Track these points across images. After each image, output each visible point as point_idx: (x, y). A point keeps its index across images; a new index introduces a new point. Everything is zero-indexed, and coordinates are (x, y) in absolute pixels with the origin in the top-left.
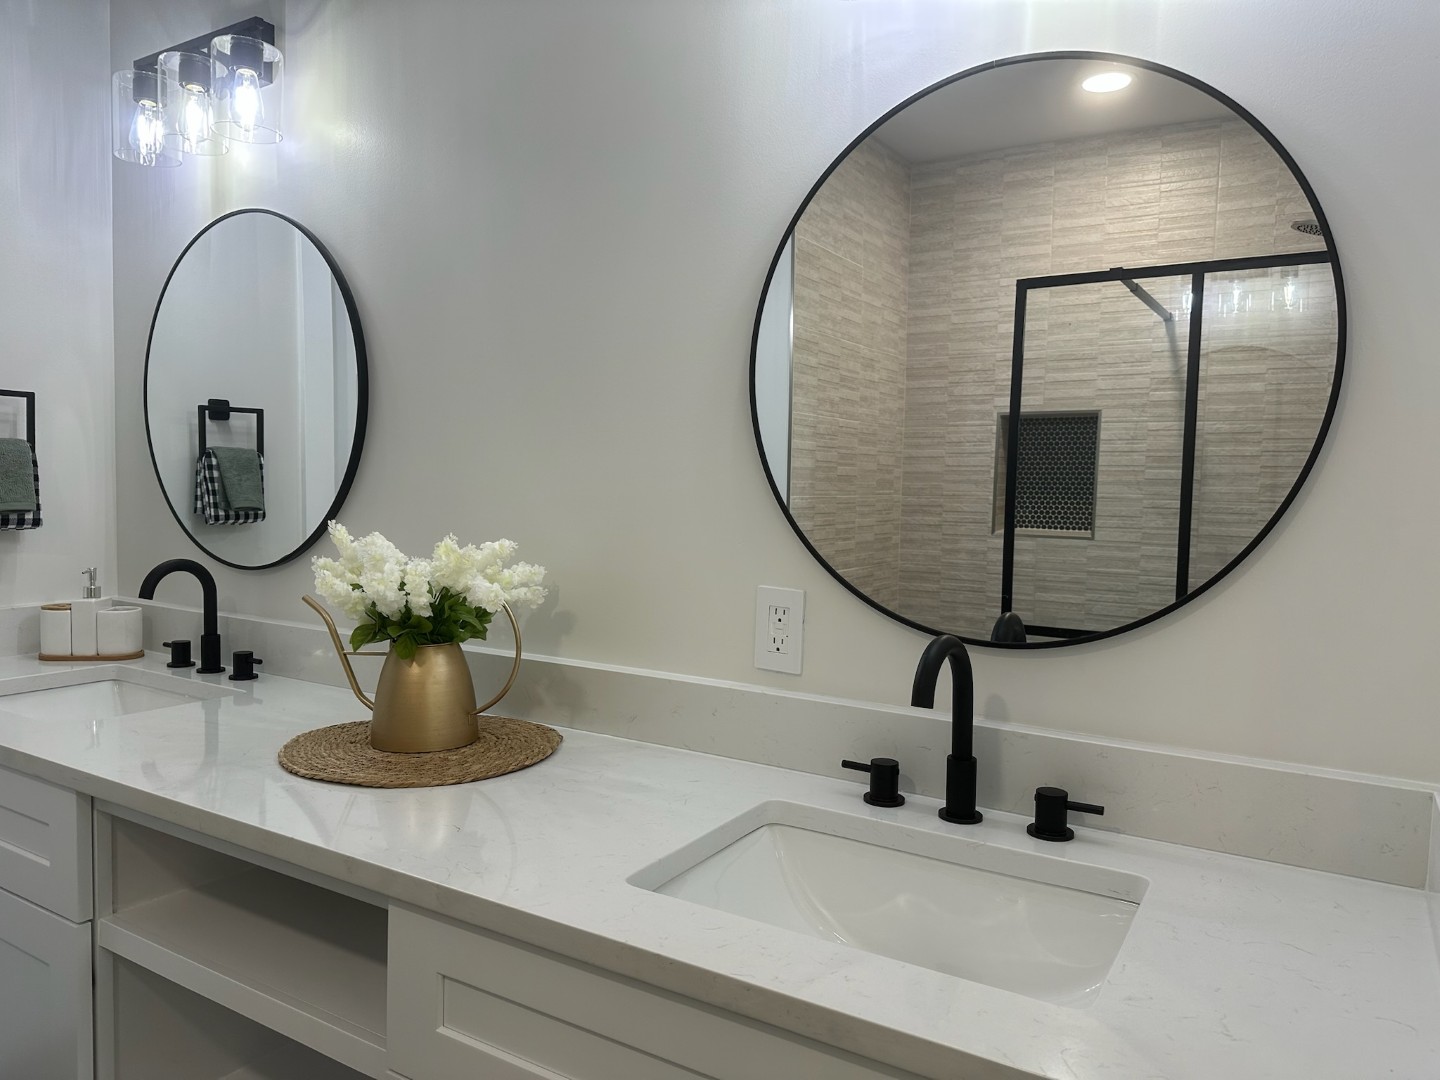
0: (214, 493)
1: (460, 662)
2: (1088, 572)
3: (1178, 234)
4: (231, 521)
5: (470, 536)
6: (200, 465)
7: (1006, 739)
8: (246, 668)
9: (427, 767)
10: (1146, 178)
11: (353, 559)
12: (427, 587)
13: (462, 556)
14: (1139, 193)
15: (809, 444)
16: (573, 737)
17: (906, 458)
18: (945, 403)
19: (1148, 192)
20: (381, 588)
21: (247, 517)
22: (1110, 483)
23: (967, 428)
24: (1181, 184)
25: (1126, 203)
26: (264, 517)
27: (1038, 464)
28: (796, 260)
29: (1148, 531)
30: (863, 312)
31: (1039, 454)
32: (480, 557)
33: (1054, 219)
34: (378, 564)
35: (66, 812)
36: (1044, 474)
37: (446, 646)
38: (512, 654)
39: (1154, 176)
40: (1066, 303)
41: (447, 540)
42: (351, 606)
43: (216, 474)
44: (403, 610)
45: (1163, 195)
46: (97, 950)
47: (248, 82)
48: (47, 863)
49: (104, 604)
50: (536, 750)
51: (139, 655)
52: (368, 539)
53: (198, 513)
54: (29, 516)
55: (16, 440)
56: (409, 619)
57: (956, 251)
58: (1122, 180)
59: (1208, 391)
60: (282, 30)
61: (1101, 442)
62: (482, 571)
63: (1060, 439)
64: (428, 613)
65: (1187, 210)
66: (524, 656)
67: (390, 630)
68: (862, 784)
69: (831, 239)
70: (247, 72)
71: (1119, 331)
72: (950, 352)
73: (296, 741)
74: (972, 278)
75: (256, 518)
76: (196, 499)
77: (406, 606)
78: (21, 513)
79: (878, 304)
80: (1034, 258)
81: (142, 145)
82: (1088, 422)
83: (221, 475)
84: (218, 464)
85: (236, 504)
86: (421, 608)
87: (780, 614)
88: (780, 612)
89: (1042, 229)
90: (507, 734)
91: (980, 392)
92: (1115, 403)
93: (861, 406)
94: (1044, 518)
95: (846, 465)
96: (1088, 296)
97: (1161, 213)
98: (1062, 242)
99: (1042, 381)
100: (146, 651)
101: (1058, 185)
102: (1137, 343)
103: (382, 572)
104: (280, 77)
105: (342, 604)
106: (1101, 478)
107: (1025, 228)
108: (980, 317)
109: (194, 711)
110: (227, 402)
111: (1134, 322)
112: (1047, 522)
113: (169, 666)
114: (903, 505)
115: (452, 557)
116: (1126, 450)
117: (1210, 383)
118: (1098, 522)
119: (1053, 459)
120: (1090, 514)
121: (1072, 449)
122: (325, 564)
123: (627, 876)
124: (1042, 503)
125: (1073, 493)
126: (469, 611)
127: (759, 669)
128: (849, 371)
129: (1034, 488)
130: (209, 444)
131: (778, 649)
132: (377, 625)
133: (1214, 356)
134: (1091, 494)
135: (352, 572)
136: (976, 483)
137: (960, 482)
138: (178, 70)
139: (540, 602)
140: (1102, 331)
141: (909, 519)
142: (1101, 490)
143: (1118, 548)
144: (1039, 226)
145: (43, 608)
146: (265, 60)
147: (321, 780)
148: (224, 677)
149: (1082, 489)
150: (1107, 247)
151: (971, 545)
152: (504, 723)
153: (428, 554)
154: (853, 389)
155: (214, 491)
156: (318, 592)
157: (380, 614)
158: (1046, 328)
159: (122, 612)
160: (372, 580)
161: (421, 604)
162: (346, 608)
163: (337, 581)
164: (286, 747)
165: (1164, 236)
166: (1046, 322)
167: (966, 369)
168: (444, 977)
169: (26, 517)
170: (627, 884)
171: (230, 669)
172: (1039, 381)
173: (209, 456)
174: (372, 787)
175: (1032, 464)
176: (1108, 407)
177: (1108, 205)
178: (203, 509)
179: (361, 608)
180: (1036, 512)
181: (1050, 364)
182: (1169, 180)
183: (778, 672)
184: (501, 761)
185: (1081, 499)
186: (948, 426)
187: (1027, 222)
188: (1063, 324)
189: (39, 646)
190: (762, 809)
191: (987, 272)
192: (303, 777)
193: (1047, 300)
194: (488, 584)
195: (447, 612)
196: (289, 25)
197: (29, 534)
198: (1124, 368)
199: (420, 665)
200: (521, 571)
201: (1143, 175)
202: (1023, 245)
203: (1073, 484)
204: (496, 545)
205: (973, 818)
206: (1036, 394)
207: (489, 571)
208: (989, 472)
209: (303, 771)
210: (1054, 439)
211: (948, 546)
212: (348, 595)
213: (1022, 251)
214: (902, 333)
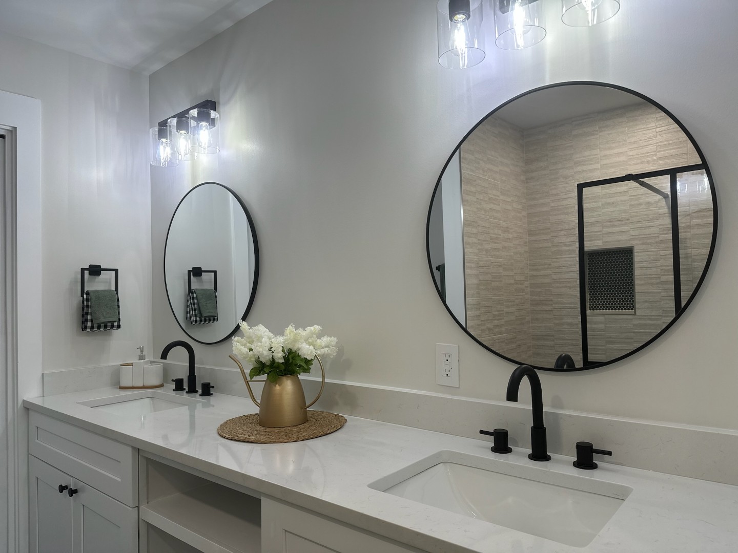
0: (195, 310)
1: (298, 384)
2: (634, 332)
3: (667, 153)
4: (203, 323)
5: (301, 324)
6: (189, 297)
7: (561, 418)
8: (207, 390)
9: (283, 434)
10: (648, 126)
11: (249, 337)
12: (281, 349)
13: (296, 334)
14: (644, 134)
15: (474, 272)
16: (352, 420)
17: (531, 276)
18: (550, 247)
19: (650, 133)
20: (261, 350)
21: (210, 320)
22: (642, 284)
23: (563, 259)
24: (667, 127)
25: (638, 140)
26: (217, 320)
27: (603, 276)
28: (463, 183)
29: (665, 309)
30: (501, 204)
31: (603, 271)
32: (304, 334)
33: (600, 151)
34: (259, 339)
35: (127, 456)
36: (606, 281)
37: (292, 376)
38: (321, 380)
39: (653, 125)
40: (611, 192)
41: (290, 327)
42: (248, 358)
43: (196, 301)
44: (271, 360)
45: (658, 134)
46: (140, 520)
47: (205, 128)
48: (119, 480)
49: (146, 363)
50: (333, 426)
51: (161, 386)
52: (256, 328)
53: (188, 319)
54: (116, 324)
55: (111, 290)
56: (274, 364)
57: (551, 170)
58: (635, 129)
59: (692, 233)
60: (219, 103)
61: (635, 263)
62: (306, 340)
63: (614, 262)
64: (282, 361)
65: (671, 140)
66: (326, 380)
67: (265, 369)
68: (490, 442)
69: (481, 171)
70: (204, 124)
71: (640, 205)
72: (551, 221)
73: (226, 423)
74: (560, 183)
75: (214, 320)
76: (187, 313)
77: (272, 358)
78: (112, 322)
79: (509, 200)
80: (591, 171)
81: (162, 158)
82: (627, 253)
83: (198, 301)
84: (197, 297)
85: (205, 315)
86: (279, 358)
87: (447, 357)
88: (447, 356)
89: (594, 157)
90: (321, 419)
91: (568, 240)
92: (641, 242)
93: (503, 251)
94: (609, 304)
95: (497, 281)
96: (622, 188)
97: (657, 143)
98: (605, 162)
99: (601, 233)
100: (164, 384)
101: (601, 134)
102: (650, 210)
103: (261, 342)
104: (218, 123)
105: (245, 358)
106: (637, 282)
107: (585, 157)
108: (565, 202)
109: (184, 411)
110: (201, 268)
111: (647, 200)
112: (611, 307)
113: (174, 390)
114: (531, 301)
115: (292, 334)
116: (649, 266)
117: (693, 229)
118: (637, 306)
119: (611, 273)
120: (633, 301)
121: (621, 267)
122: (238, 340)
123: (368, 484)
124: (607, 296)
125: (623, 291)
126: (302, 360)
127: (439, 385)
128: (495, 234)
129: (602, 289)
130: (193, 288)
131: (447, 375)
132: (261, 367)
133: (694, 214)
134: (633, 291)
135: (249, 343)
136: (570, 287)
137: (561, 287)
138: (176, 125)
139: (334, 355)
140: (630, 206)
141: (535, 308)
142: (638, 289)
143: (650, 319)
144: (592, 155)
145: (121, 365)
146: (211, 117)
147: (235, 440)
148: (198, 395)
149: (628, 288)
150: (629, 163)
151: (570, 321)
152: (320, 414)
153: (282, 334)
154: (498, 243)
155: (195, 309)
156: (234, 353)
157: (261, 362)
158: (601, 205)
159: (154, 366)
160: (257, 346)
161: (279, 356)
162: (246, 359)
163: (243, 347)
164: (221, 425)
165: (660, 154)
166: (600, 203)
167: (560, 229)
168: (286, 531)
169: (115, 324)
170: (368, 488)
171: (200, 391)
172: (599, 233)
173: (192, 293)
174: (257, 443)
175: (600, 276)
176: (637, 245)
177: (628, 142)
178: (190, 317)
179: (253, 359)
180: (604, 302)
181: (604, 224)
182: (661, 126)
183: (448, 386)
184: (316, 431)
185: (628, 293)
186: (552, 258)
187: (587, 153)
188: (609, 203)
189: (119, 382)
190: (439, 454)
191: (567, 180)
192: (228, 439)
193: (600, 191)
194: (308, 347)
195: (291, 360)
196: (222, 101)
197: (116, 332)
198: (644, 224)
199: (279, 386)
200: (325, 340)
201: (647, 125)
202: (585, 165)
203: (623, 286)
204: (312, 328)
205: (546, 458)
206: (598, 240)
207: (310, 340)
208: (576, 281)
209: (227, 436)
210: (611, 262)
211: (557, 322)
212: (247, 354)
213: (585, 168)
214: (524, 213)
